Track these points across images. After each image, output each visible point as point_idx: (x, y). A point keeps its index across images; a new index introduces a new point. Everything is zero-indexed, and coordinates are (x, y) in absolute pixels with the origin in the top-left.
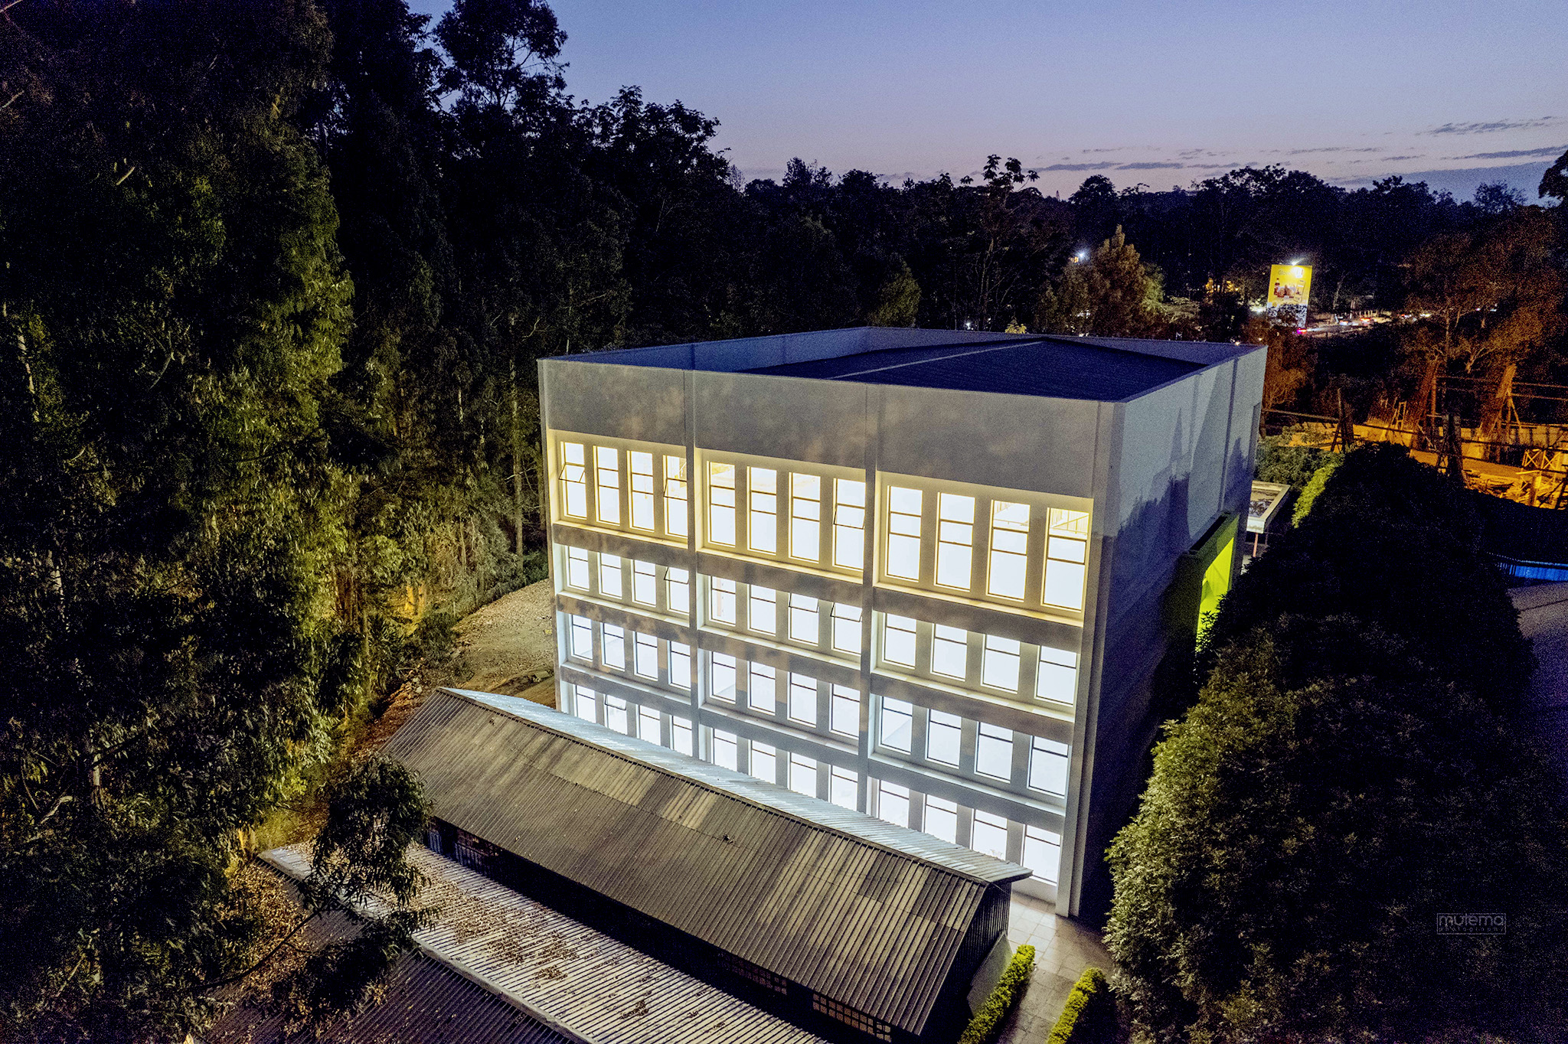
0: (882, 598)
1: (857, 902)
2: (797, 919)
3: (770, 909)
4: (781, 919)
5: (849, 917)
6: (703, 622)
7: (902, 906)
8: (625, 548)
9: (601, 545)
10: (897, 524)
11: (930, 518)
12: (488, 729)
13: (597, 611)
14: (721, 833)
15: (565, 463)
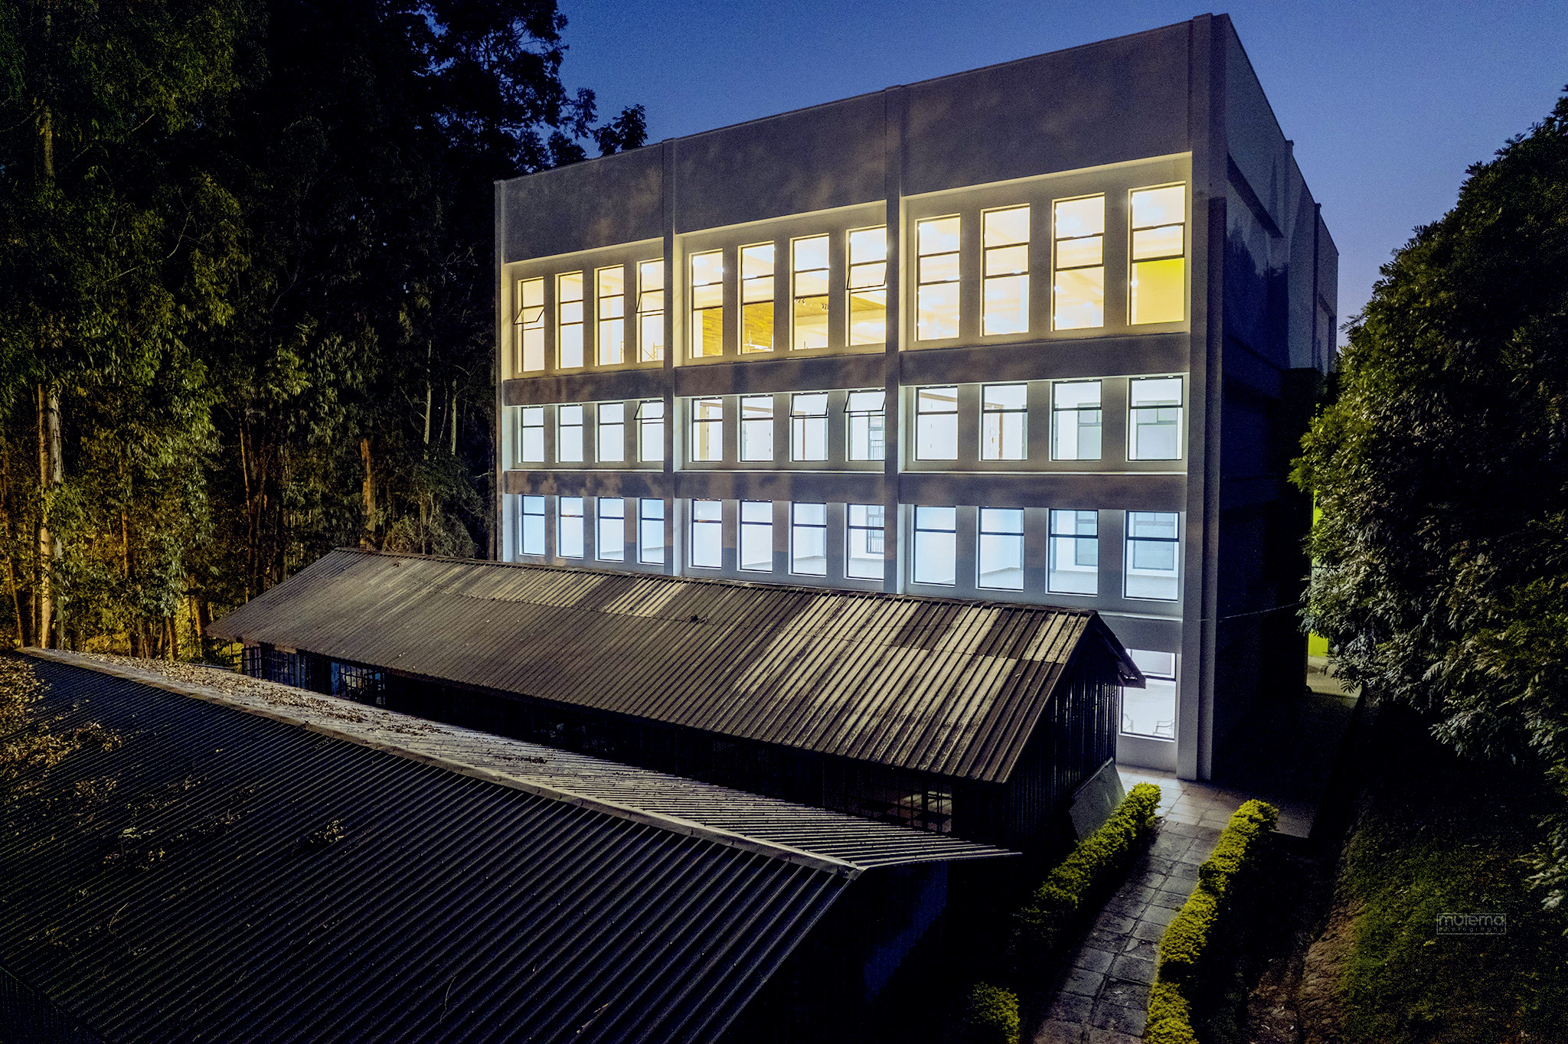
0: (910, 366)
1: (890, 654)
2: (798, 681)
3: (756, 676)
4: (772, 686)
5: (877, 671)
6: (681, 465)
7: (961, 649)
8: (588, 389)
9: (559, 392)
10: (929, 270)
11: (972, 252)
12: (390, 571)
13: (551, 481)
14: (688, 613)
15: (523, 308)
